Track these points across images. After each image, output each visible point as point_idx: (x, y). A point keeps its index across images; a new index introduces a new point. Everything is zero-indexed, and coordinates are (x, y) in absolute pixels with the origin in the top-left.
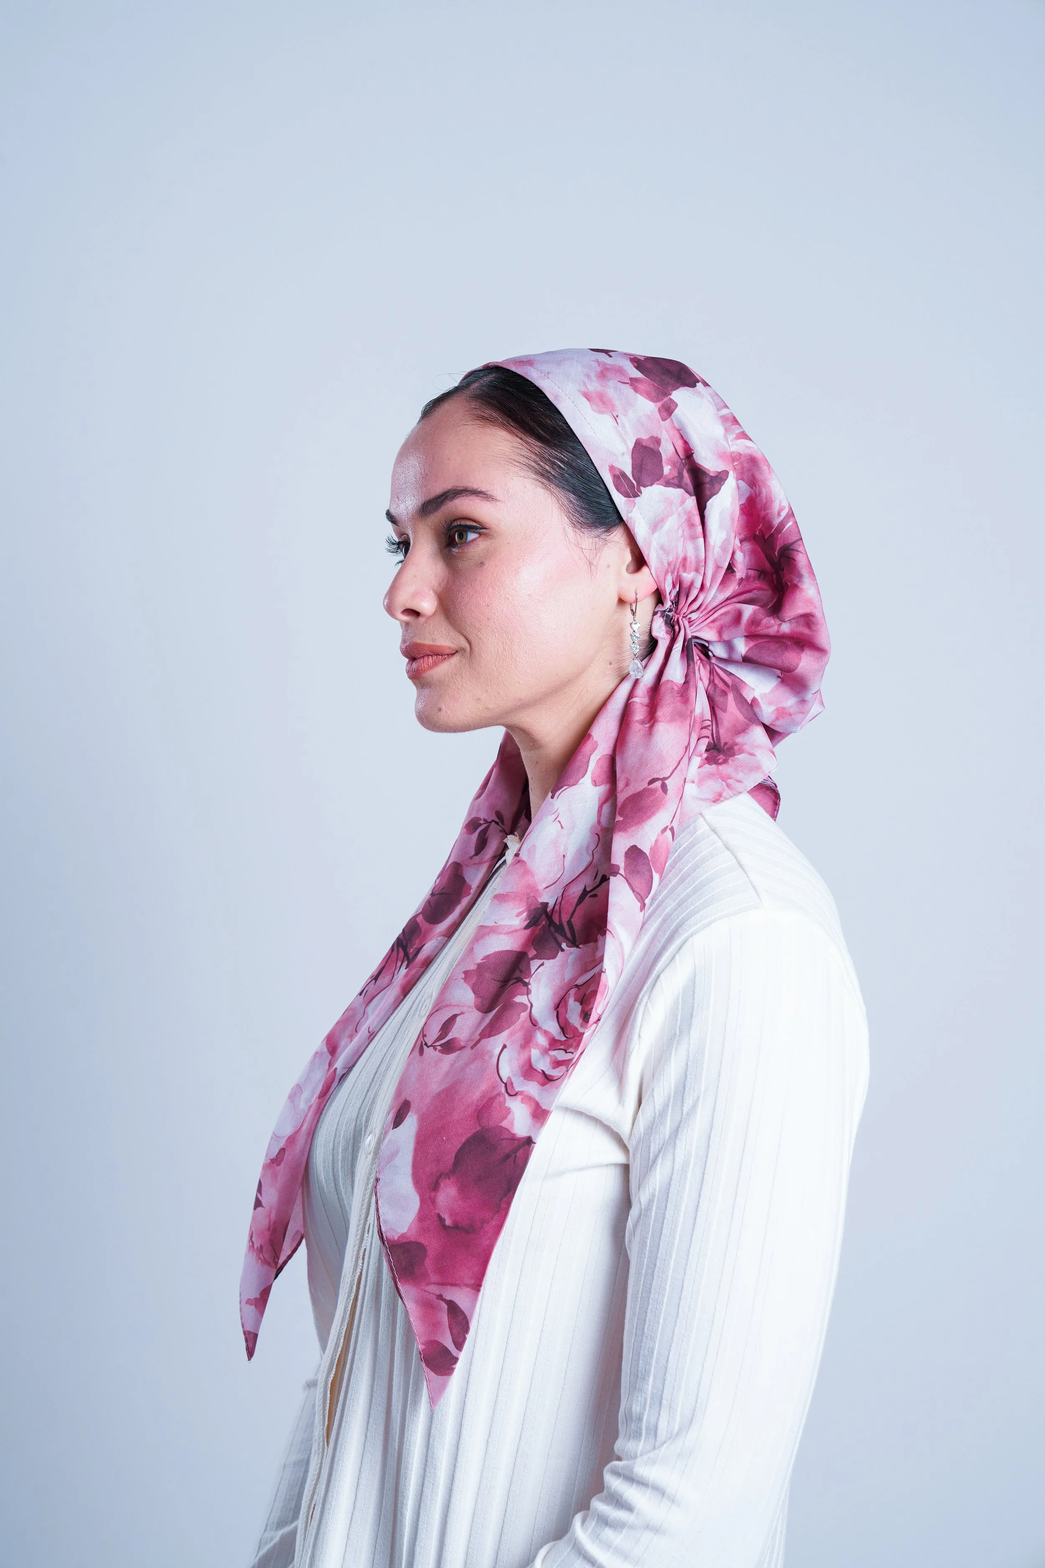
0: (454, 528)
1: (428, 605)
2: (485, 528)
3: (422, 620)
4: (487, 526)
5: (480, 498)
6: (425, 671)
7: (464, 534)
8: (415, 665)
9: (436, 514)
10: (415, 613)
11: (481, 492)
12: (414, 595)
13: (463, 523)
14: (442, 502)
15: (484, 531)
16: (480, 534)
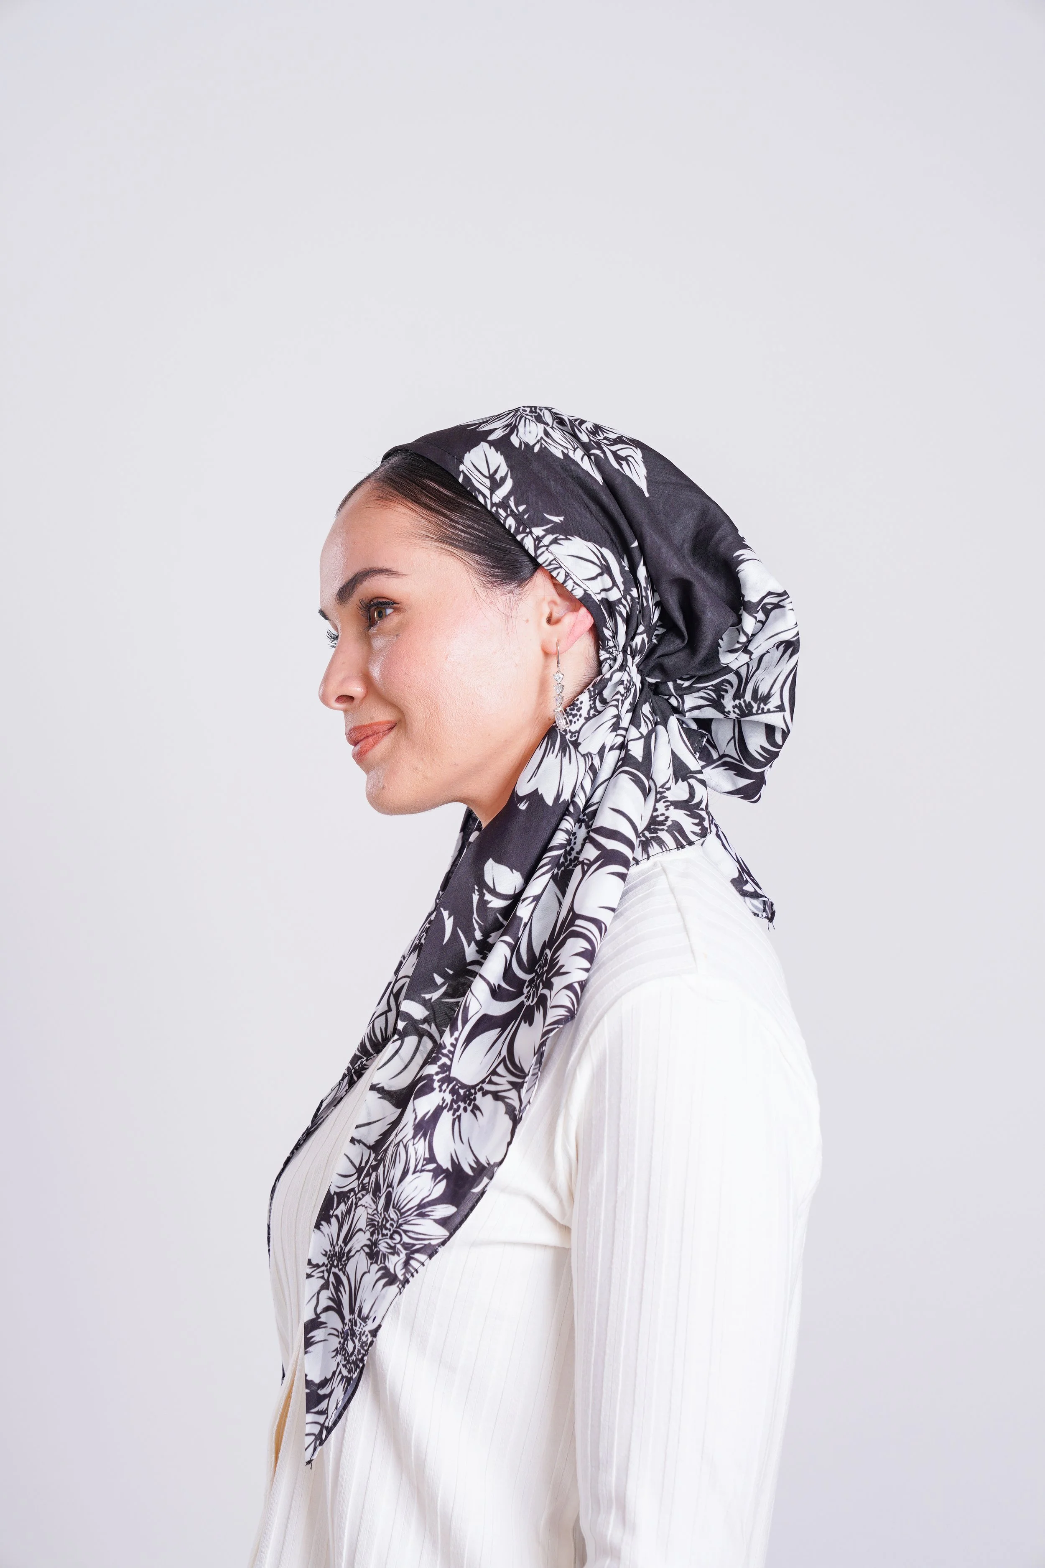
0: (372, 606)
1: (356, 689)
2: (397, 604)
3: (356, 702)
4: (397, 601)
5: (386, 576)
6: (367, 751)
7: (383, 611)
8: (358, 747)
9: (352, 599)
10: (351, 698)
11: (387, 570)
12: (343, 682)
13: (380, 600)
14: (354, 586)
15: (395, 605)
16: (395, 609)
